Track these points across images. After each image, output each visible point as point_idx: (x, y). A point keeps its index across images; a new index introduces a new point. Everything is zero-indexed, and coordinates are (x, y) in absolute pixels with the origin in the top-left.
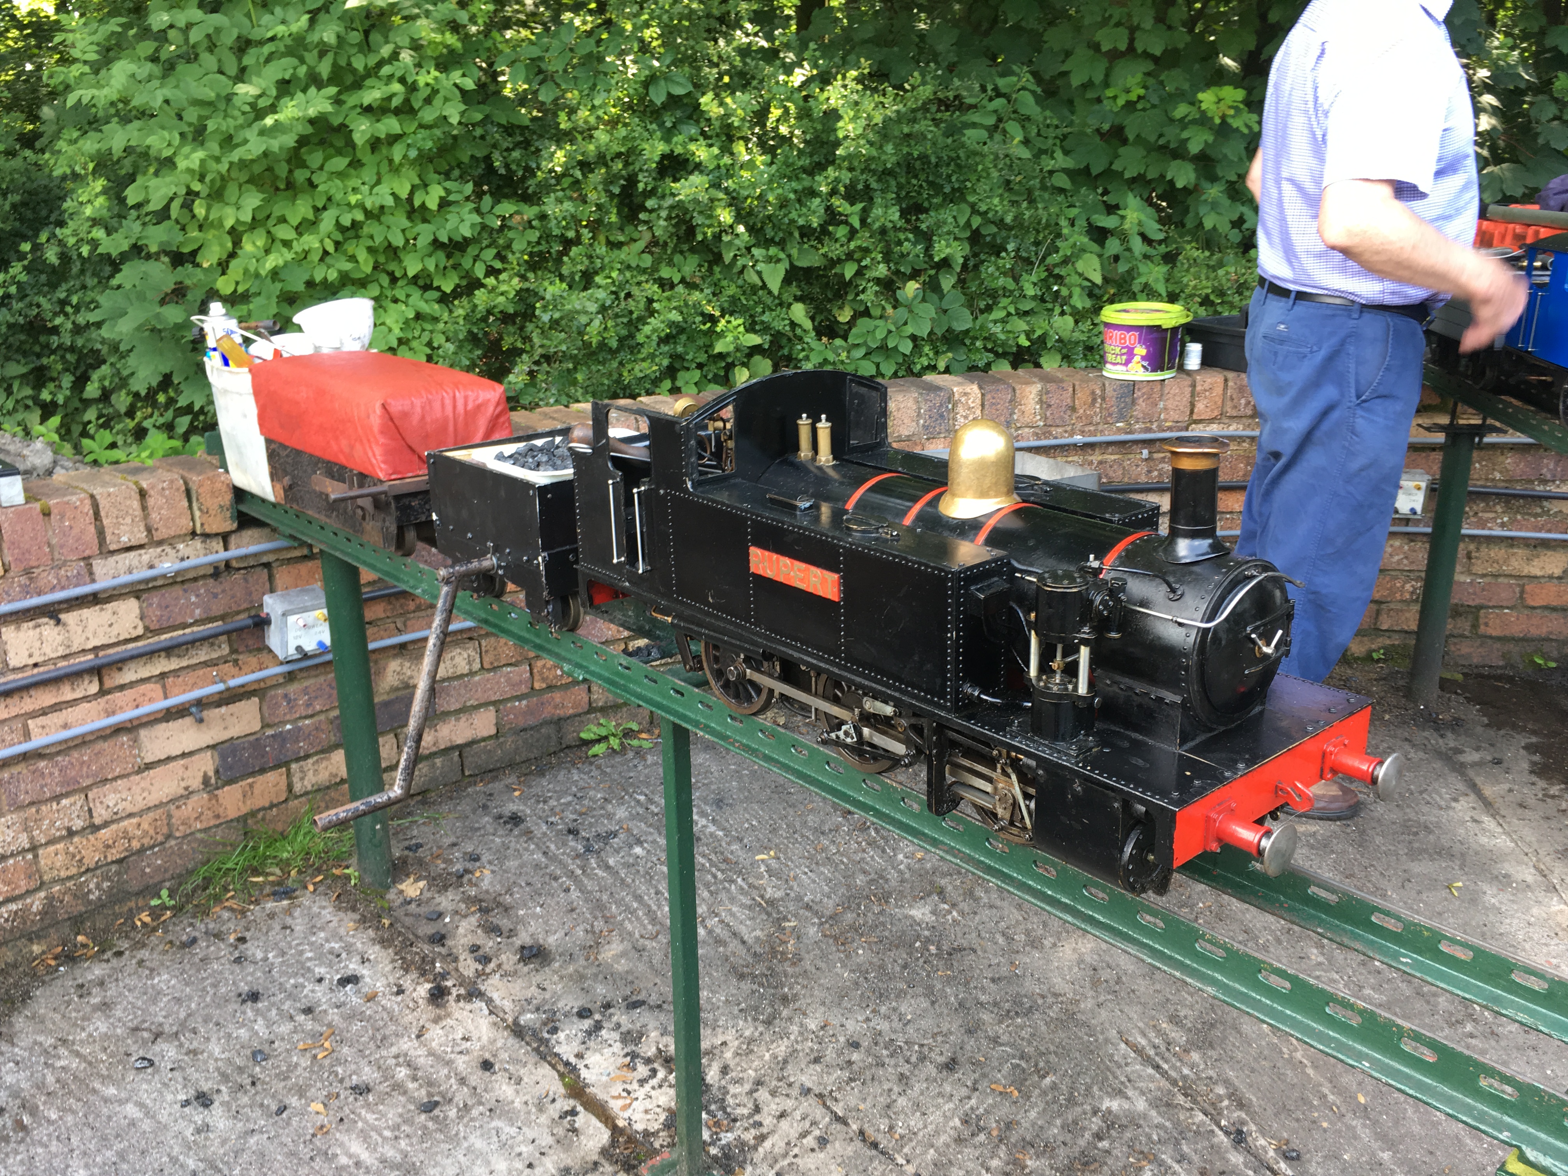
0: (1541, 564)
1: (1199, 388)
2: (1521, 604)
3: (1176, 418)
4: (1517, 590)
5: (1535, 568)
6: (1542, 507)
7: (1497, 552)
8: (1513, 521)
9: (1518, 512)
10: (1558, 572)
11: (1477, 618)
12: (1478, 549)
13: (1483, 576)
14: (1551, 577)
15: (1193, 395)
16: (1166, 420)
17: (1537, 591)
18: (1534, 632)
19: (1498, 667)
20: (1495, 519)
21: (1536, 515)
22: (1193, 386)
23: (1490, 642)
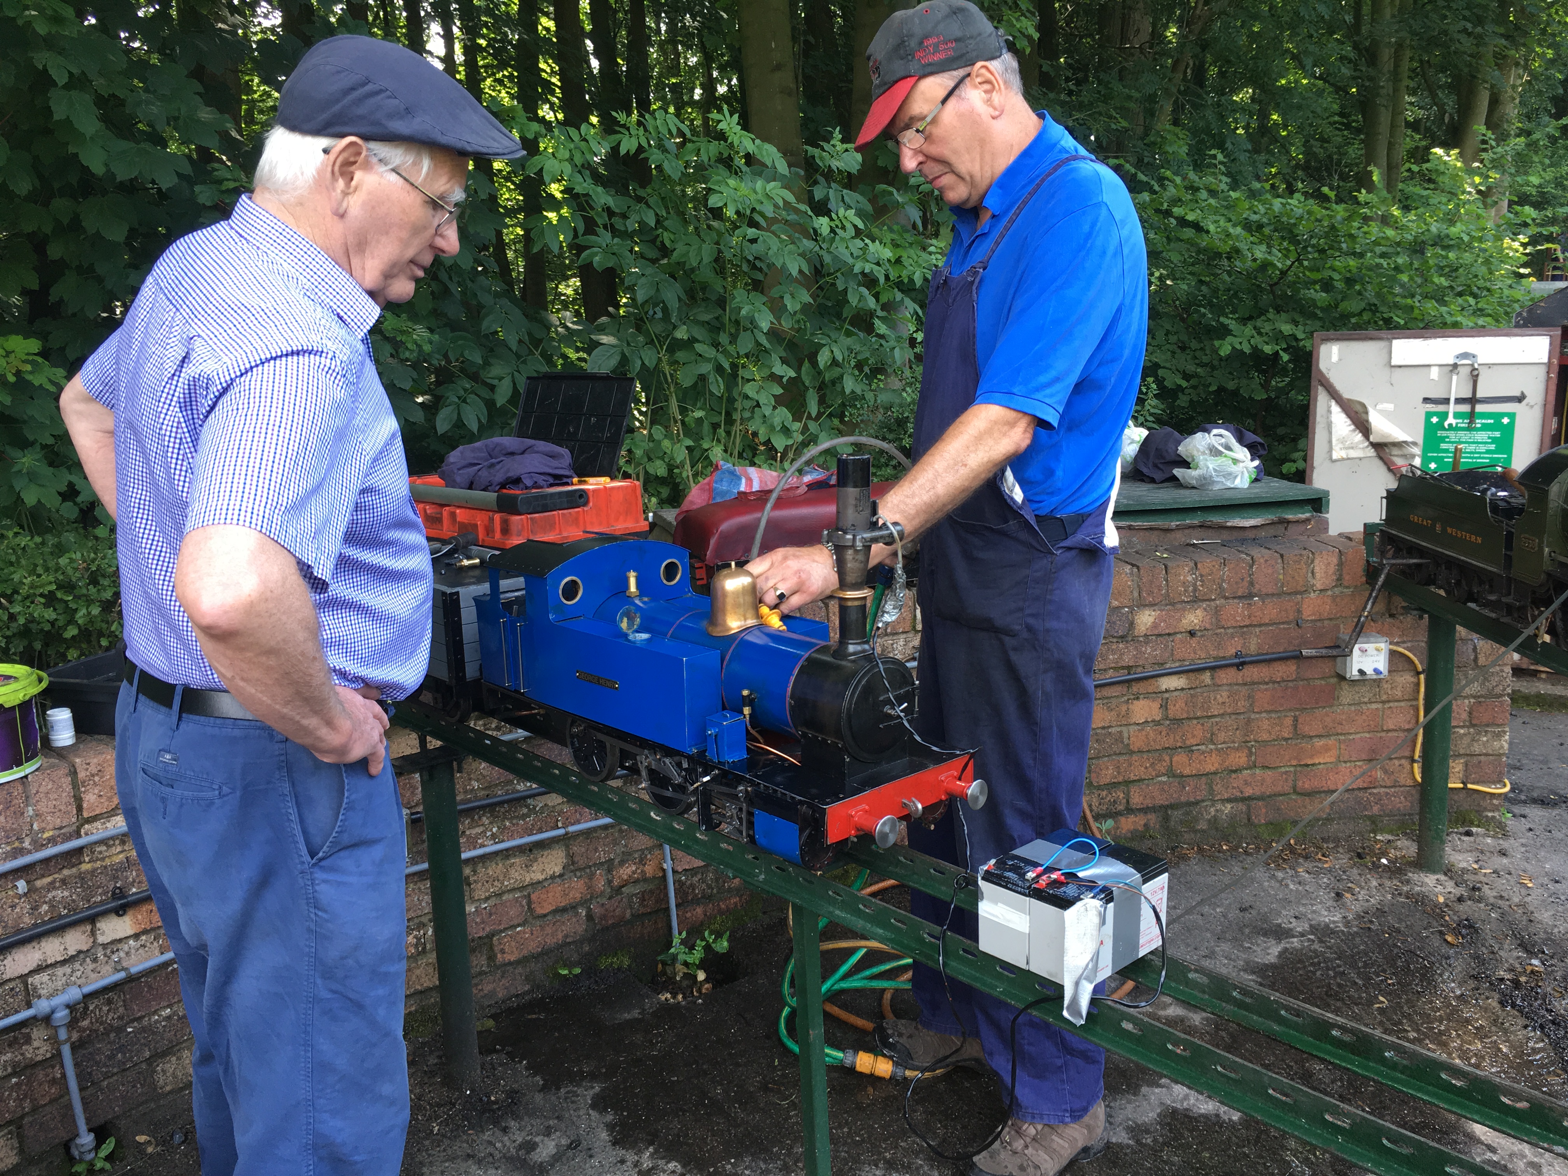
0: (541, 867)
1: (82, 775)
2: (531, 916)
3: (58, 822)
4: (524, 902)
5: (536, 874)
6: (527, 806)
7: (495, 869)
8: (503, 829)
9: (505, 818)
10: (558, 870)
11: (491, 947)
12: (475, 871)
13: (487, 899)
14: (553, 877)
15: (75, 785)
16: (43, 831)
17: (543, 896)
18: (551, 941)
19: (525, 993)
20: (484, 832)
21: (524, 817)
22: (74, 773)
23: (510, 968)
